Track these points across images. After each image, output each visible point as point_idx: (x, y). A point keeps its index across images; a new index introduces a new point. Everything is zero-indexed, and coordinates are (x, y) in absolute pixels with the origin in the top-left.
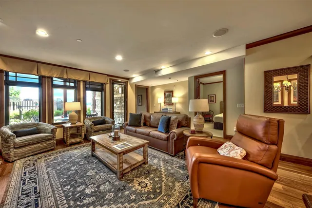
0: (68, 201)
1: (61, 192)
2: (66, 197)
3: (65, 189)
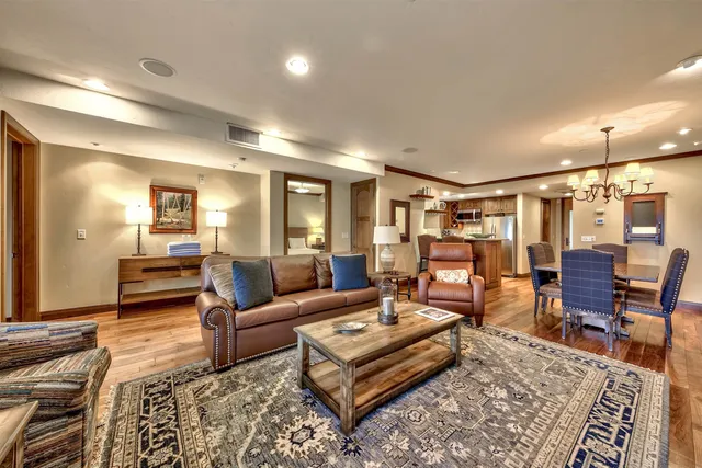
0: (537, 411)
1: (528, 432)
2: (532, 417)
3: (520, 429)
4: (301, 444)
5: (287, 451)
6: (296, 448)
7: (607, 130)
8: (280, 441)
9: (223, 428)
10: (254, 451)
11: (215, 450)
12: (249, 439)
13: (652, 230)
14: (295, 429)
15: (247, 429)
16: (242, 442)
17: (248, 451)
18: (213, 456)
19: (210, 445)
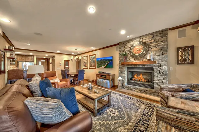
4: (115, 112)
5: (118, 113)
6: (116, 112)
7: (76, 50)
8: (116, 115)
9: (117, 129)
10: (120, 118)
11: (124, 127)
12: (118, 121)
13: (68, 67)
14: (112, 114)
15: (115, 123)
16: (120, 122)
17: (121, 120)
18: (126, 126)
19: (124, 129)
